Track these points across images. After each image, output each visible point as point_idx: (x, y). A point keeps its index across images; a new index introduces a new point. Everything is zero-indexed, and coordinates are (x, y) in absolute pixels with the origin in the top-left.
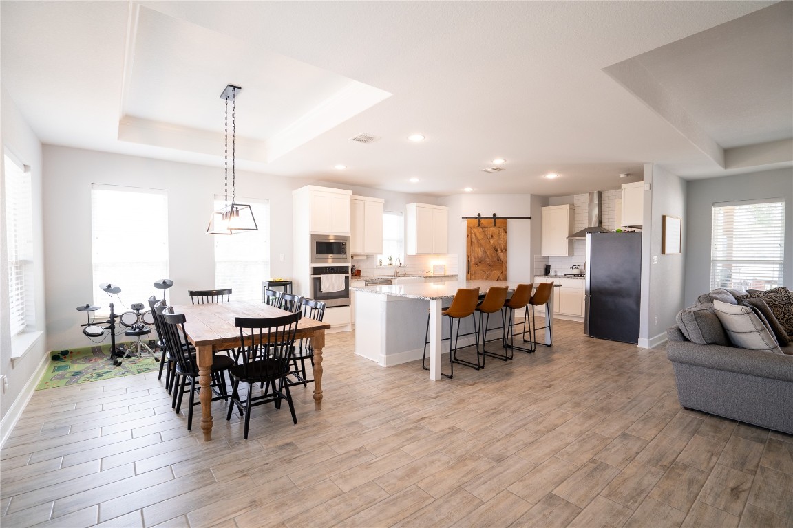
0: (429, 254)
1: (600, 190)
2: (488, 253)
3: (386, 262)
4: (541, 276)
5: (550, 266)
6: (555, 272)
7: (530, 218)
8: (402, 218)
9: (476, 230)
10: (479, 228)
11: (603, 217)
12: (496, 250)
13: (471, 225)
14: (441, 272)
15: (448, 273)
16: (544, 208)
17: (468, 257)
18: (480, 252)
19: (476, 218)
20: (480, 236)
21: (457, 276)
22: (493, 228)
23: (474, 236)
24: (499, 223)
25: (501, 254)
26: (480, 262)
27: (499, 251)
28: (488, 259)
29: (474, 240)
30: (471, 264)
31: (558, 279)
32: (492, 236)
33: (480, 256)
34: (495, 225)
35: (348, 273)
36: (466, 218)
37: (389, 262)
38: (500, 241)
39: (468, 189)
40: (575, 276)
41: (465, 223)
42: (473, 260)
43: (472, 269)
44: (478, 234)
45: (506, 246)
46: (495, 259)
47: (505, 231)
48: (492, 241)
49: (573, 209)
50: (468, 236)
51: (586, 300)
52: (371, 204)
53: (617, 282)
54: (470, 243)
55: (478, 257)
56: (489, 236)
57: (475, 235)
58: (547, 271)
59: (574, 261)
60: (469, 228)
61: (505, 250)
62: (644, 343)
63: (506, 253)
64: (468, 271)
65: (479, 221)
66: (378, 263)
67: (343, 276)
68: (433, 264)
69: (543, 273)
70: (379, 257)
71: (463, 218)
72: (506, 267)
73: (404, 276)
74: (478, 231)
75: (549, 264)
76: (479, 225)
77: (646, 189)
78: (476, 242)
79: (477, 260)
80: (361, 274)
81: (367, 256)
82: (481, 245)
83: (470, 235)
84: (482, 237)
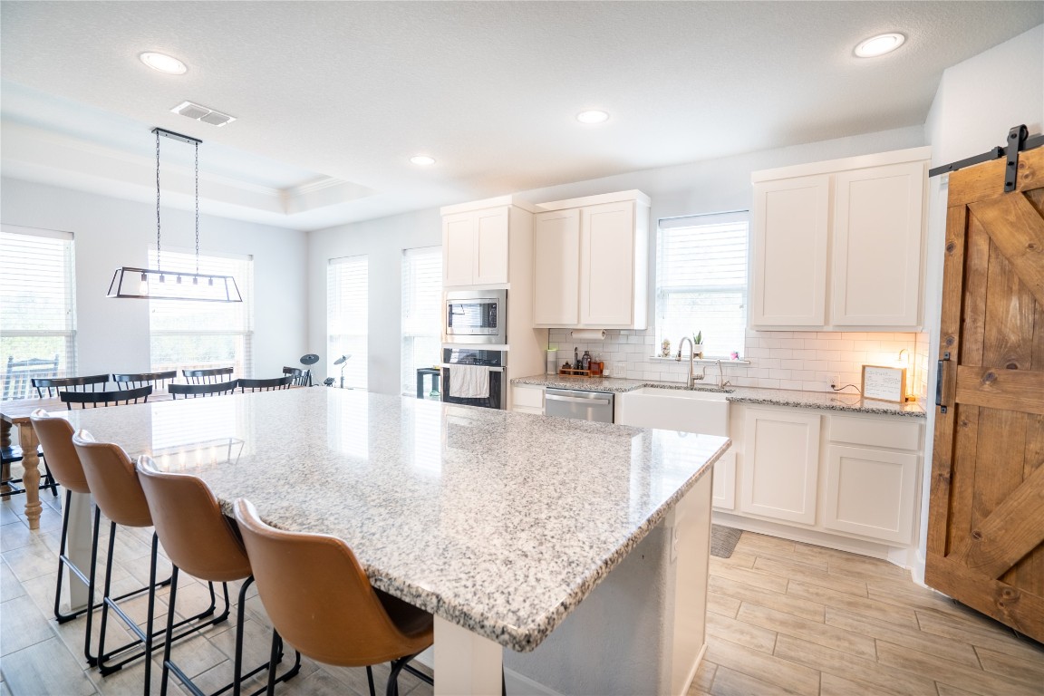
9: (992, 213)
10: (1015, 197)
13: (966, 199)
14: (884, 393)
17: (948, 339)
18: (1013, 315)
19: (999, 152)
20: (1015, 239)
23: (981, 243)
29: (981, 259)
30: (960, 372)
33: (1013, 338)
36: (947, 168)
41: (936, 198)
44: (1006, 232)
50: (950, 248)
55: (1002, 340)
57: (991, 241)
65: (1015, 165)
66: (658, 351)
71: (930, 173)
73: (721, 389)
74: (1005, 218)
76: (1011, 185)
78: (994, 268)
79: (991, 356)
80: (606, 373)
81: (605, 332)
82: (1022, 284)
83: (959, 243)
84: (1024, 240)
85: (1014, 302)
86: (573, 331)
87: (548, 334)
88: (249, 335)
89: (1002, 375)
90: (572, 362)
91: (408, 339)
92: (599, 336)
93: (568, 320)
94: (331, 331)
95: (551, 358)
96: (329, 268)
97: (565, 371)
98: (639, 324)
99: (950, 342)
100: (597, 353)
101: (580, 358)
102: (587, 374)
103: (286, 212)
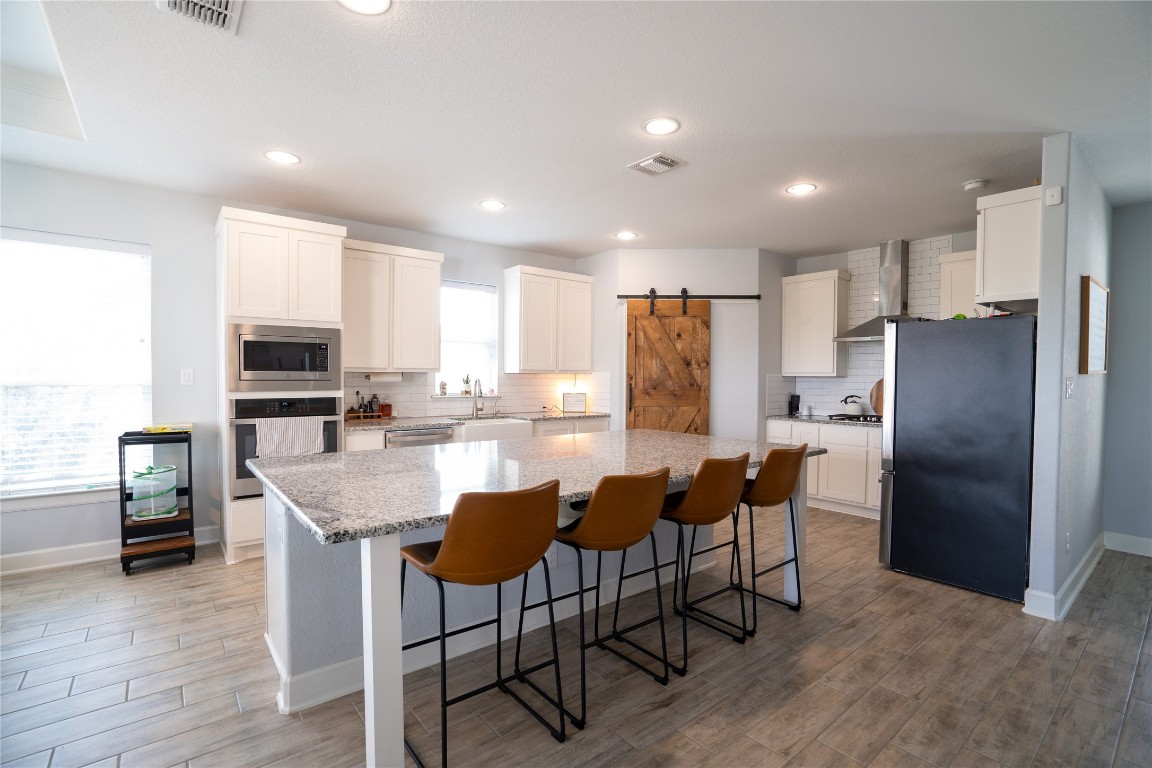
0: (552, 372)
1: (904, 238)
2: (671, 369)
3: (455, 388)
4: (779, 417)
5: (798, 397)
6: (810, 409)
7: (758, 297)
8: (496, 297)
9: (645, 323)
10: (654, 318)
11: (910, 295)
12: (688, 364)
13: (635, 313)
14: (576, 408)
15: (592, 410)
16: (785, 280)
17: (630, 377)
18: (654, 367)
19: (646, 297)
20: (654, 335)
21: (609, 416)
22: (680, 319)
23: (641, 335)
24: (694, 308)
25: (697, 372)
26: (655, 387)
27: (695, 366)
28: (670, 383)
29: (642, 342)
30: (636, 392)
31: (815, 426)
32: (679, 335)
33: (655, 376)
34: (685, 313)
35: (333, 412)
36: (627, 297)
37: (463, 387)
38: (695, 346)
39: (626, 236)
40: (851, 418)
41: (623, 310)
42: (641, 385)
43: (637, 403)
44: (650, 332)
45: (709, 356)
46: (686, 383)
47: (707, 324)
48: (679, 346)
49: (845, 281)
50: (629, 335)
51: (884, 481)
52: (411, 264)
53: (964, 441)
54: (635, 350)
55: (650, 378)
56: (673, 335)
57: (645, 334)
58: (793, 407)
59: (849, 387)
60: (633, 319)
61: (706, 363)
62: (1041, 602)
63: (709, 370)
64: (630, 406)
65: (652, 304)
66: (438, 391)
67: (318, 421)
68: (560, 391)
69: (786, 411)
70: (439, 378)
71: (619, 297)
72: (708, 399)
73: (495, 416)
74: (650, 325)
75: (797, 393)
76: (652, 313)
77: (1049, 202)
78: (646, 347)
79: (647, 384)
82: (657, 354)
83: (633, 333)
84: (658, 336)
85: (654, 362)
89: (652, 392)
92: (399, 379)
93: (379, 362)
99: (631, 378)
101: (366, 402)
102: (379, 417)
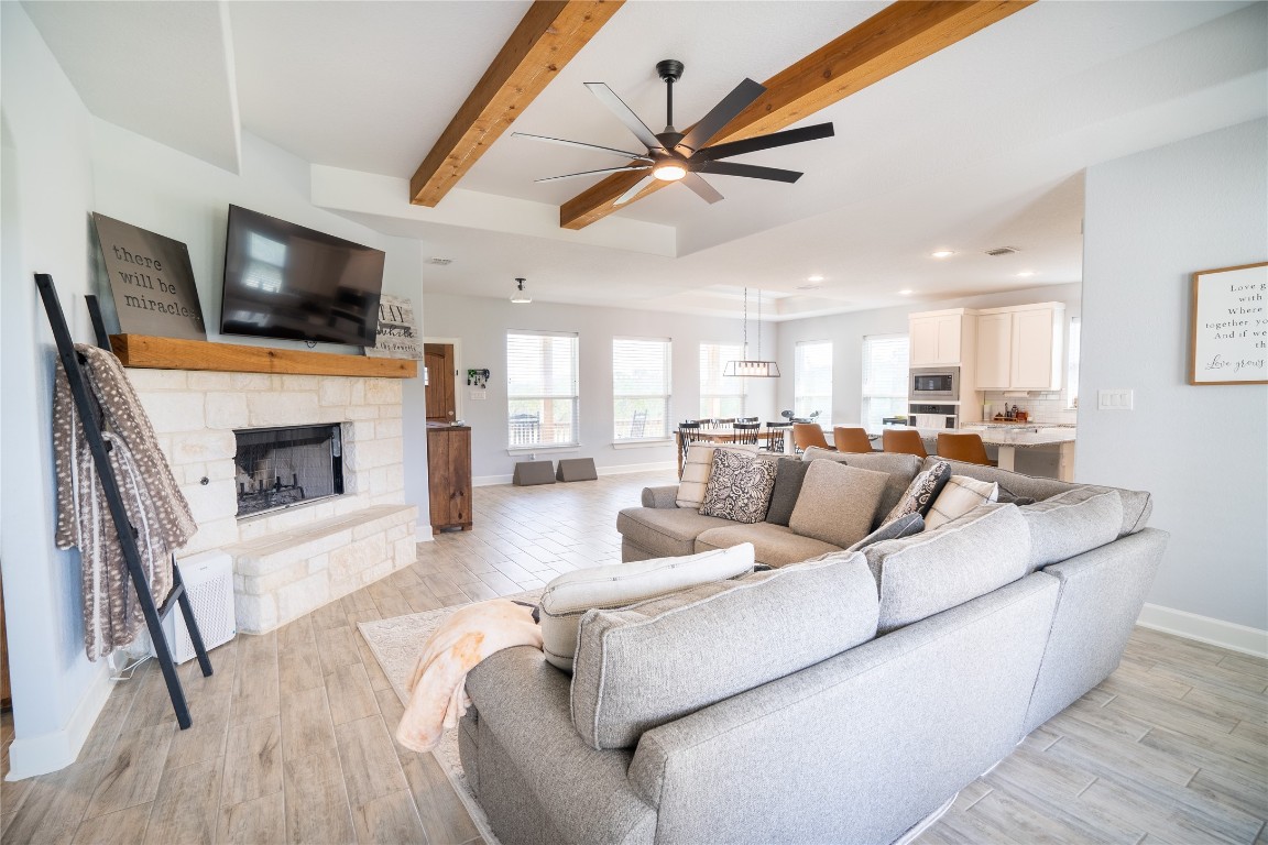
80: (1029, 419)
81: (1029, 393)
86: (1004, 392)
87: (984, 395)
88: (744, 397)
90: (1003, 412)
91: (867, 399)
92: (1025, 395)
93: (1002, 384)
94: (798, 393)
95: (987, 410)
96: (796, 348)
97: (998, 418)
98: (1055, 386)
100: (1022, 407)
101: (1010, 409)
102: (1015, 421)
103: (778, 313)
